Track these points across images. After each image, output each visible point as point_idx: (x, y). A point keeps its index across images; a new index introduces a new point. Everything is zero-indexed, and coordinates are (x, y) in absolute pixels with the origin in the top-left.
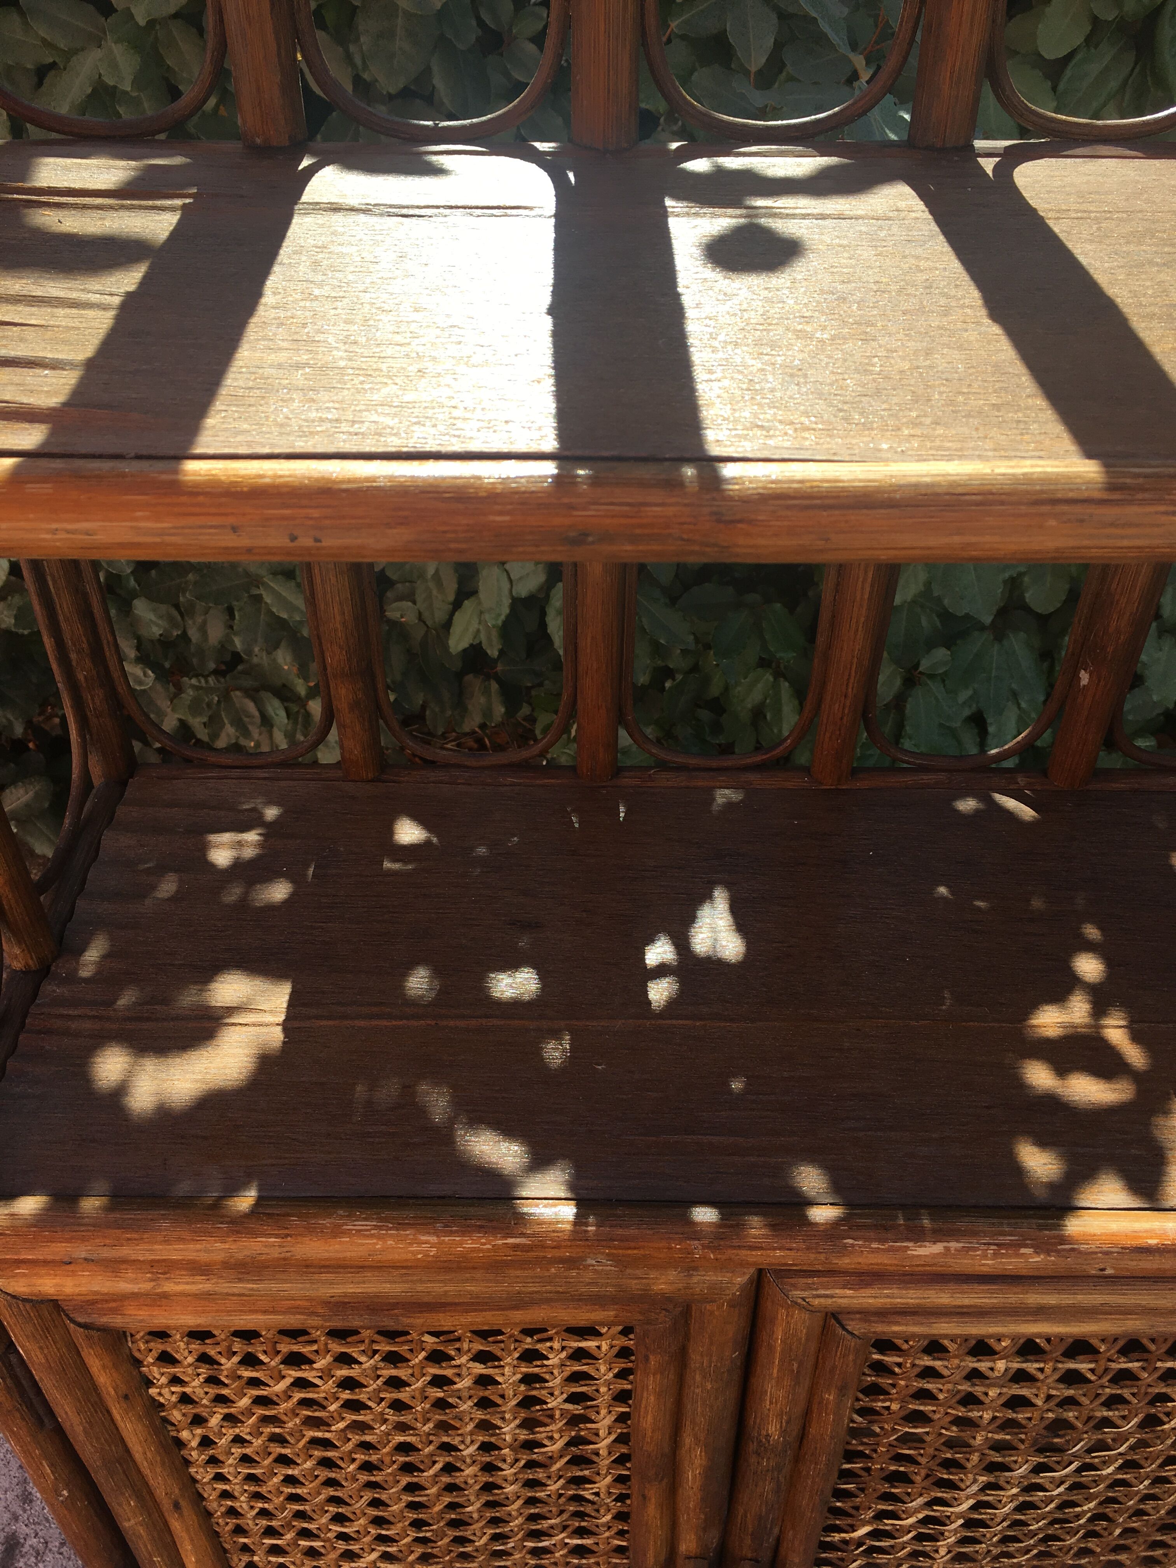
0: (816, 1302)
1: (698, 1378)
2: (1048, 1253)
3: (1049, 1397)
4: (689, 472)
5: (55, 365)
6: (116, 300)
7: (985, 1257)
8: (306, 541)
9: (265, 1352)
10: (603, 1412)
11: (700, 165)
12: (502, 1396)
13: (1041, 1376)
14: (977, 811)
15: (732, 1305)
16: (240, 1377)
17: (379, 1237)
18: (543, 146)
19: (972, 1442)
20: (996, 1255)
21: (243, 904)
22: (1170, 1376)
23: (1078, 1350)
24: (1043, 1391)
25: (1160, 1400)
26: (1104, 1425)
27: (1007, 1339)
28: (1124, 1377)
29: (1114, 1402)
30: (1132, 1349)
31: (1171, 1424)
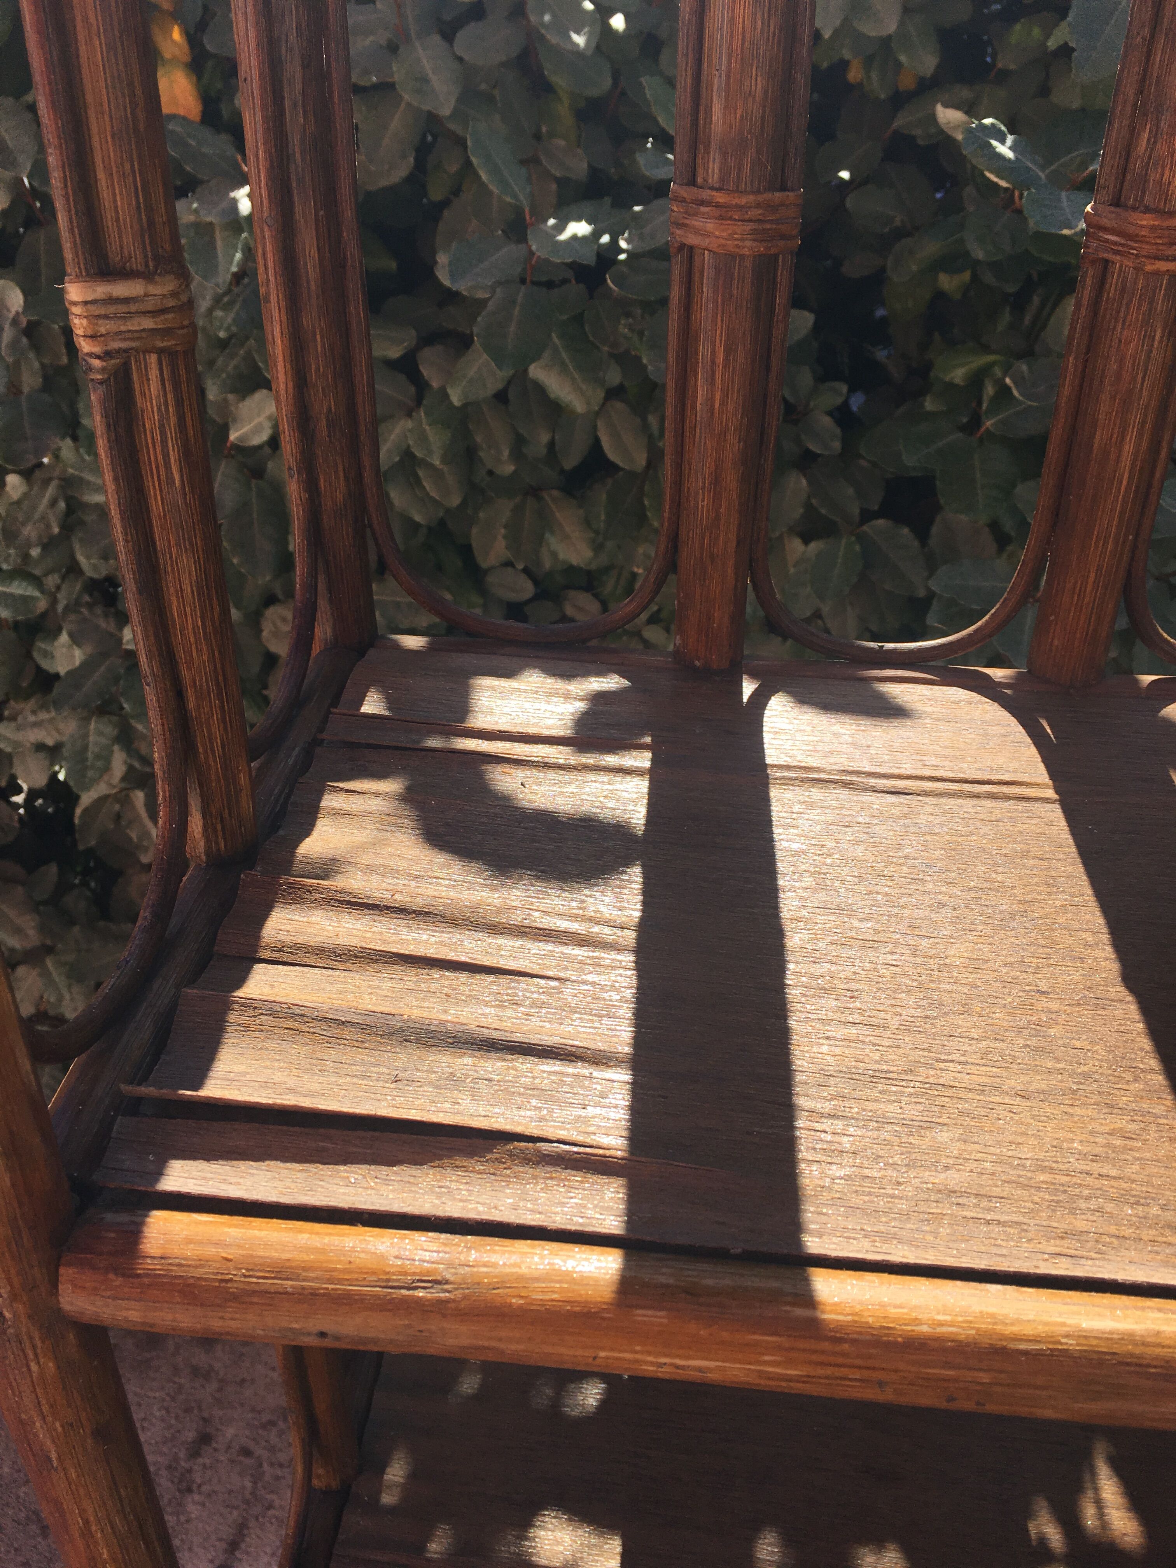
18: (998, 674)
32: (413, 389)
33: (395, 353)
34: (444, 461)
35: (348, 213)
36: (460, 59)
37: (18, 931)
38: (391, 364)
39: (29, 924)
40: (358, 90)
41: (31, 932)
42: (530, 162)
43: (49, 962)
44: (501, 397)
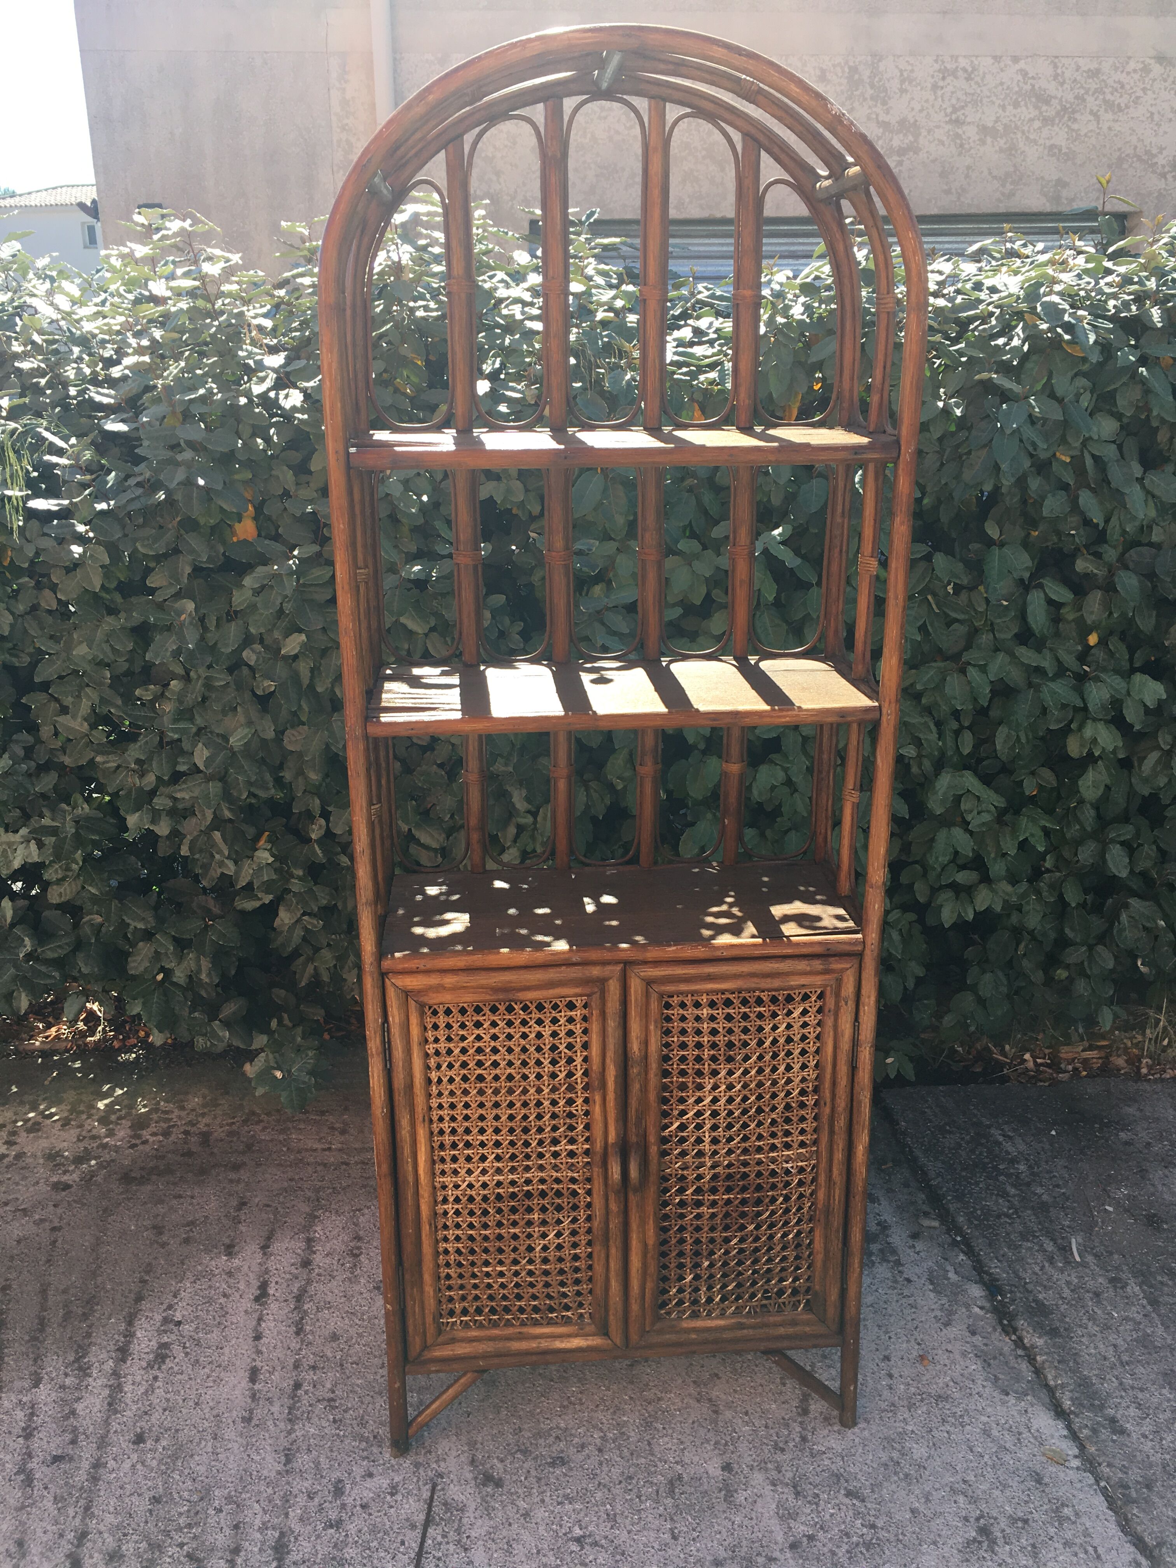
0: (641, 975)
1: (609, 1022)
2: (708, 948)
3: (724, 1028)
4: (590, 713)
6: (458, 693)
7: (688, 951)
9: (468, 1021)
10: (579, 1054)
11: (590, 665)
12: (544, 1044)
13: (718, 1017)
15: (617, 981)
16: (458, 1035)
18: (545, 663)
19: (703, 1056)
20: (691, 950)
21: (444, 901)
22: (760, 1016)
23: (728, 1003)
24: (721, 1025)
25: (760, 1029)
26: (745, 1044)
27: (704, 997)
28: (745, 1017)
29: (745, 1031)
30: (745, 1002)
31: (767, 1043)
37: (142, 919)
39: (149, 916)
41: (150, 919)
43: (158, 937)
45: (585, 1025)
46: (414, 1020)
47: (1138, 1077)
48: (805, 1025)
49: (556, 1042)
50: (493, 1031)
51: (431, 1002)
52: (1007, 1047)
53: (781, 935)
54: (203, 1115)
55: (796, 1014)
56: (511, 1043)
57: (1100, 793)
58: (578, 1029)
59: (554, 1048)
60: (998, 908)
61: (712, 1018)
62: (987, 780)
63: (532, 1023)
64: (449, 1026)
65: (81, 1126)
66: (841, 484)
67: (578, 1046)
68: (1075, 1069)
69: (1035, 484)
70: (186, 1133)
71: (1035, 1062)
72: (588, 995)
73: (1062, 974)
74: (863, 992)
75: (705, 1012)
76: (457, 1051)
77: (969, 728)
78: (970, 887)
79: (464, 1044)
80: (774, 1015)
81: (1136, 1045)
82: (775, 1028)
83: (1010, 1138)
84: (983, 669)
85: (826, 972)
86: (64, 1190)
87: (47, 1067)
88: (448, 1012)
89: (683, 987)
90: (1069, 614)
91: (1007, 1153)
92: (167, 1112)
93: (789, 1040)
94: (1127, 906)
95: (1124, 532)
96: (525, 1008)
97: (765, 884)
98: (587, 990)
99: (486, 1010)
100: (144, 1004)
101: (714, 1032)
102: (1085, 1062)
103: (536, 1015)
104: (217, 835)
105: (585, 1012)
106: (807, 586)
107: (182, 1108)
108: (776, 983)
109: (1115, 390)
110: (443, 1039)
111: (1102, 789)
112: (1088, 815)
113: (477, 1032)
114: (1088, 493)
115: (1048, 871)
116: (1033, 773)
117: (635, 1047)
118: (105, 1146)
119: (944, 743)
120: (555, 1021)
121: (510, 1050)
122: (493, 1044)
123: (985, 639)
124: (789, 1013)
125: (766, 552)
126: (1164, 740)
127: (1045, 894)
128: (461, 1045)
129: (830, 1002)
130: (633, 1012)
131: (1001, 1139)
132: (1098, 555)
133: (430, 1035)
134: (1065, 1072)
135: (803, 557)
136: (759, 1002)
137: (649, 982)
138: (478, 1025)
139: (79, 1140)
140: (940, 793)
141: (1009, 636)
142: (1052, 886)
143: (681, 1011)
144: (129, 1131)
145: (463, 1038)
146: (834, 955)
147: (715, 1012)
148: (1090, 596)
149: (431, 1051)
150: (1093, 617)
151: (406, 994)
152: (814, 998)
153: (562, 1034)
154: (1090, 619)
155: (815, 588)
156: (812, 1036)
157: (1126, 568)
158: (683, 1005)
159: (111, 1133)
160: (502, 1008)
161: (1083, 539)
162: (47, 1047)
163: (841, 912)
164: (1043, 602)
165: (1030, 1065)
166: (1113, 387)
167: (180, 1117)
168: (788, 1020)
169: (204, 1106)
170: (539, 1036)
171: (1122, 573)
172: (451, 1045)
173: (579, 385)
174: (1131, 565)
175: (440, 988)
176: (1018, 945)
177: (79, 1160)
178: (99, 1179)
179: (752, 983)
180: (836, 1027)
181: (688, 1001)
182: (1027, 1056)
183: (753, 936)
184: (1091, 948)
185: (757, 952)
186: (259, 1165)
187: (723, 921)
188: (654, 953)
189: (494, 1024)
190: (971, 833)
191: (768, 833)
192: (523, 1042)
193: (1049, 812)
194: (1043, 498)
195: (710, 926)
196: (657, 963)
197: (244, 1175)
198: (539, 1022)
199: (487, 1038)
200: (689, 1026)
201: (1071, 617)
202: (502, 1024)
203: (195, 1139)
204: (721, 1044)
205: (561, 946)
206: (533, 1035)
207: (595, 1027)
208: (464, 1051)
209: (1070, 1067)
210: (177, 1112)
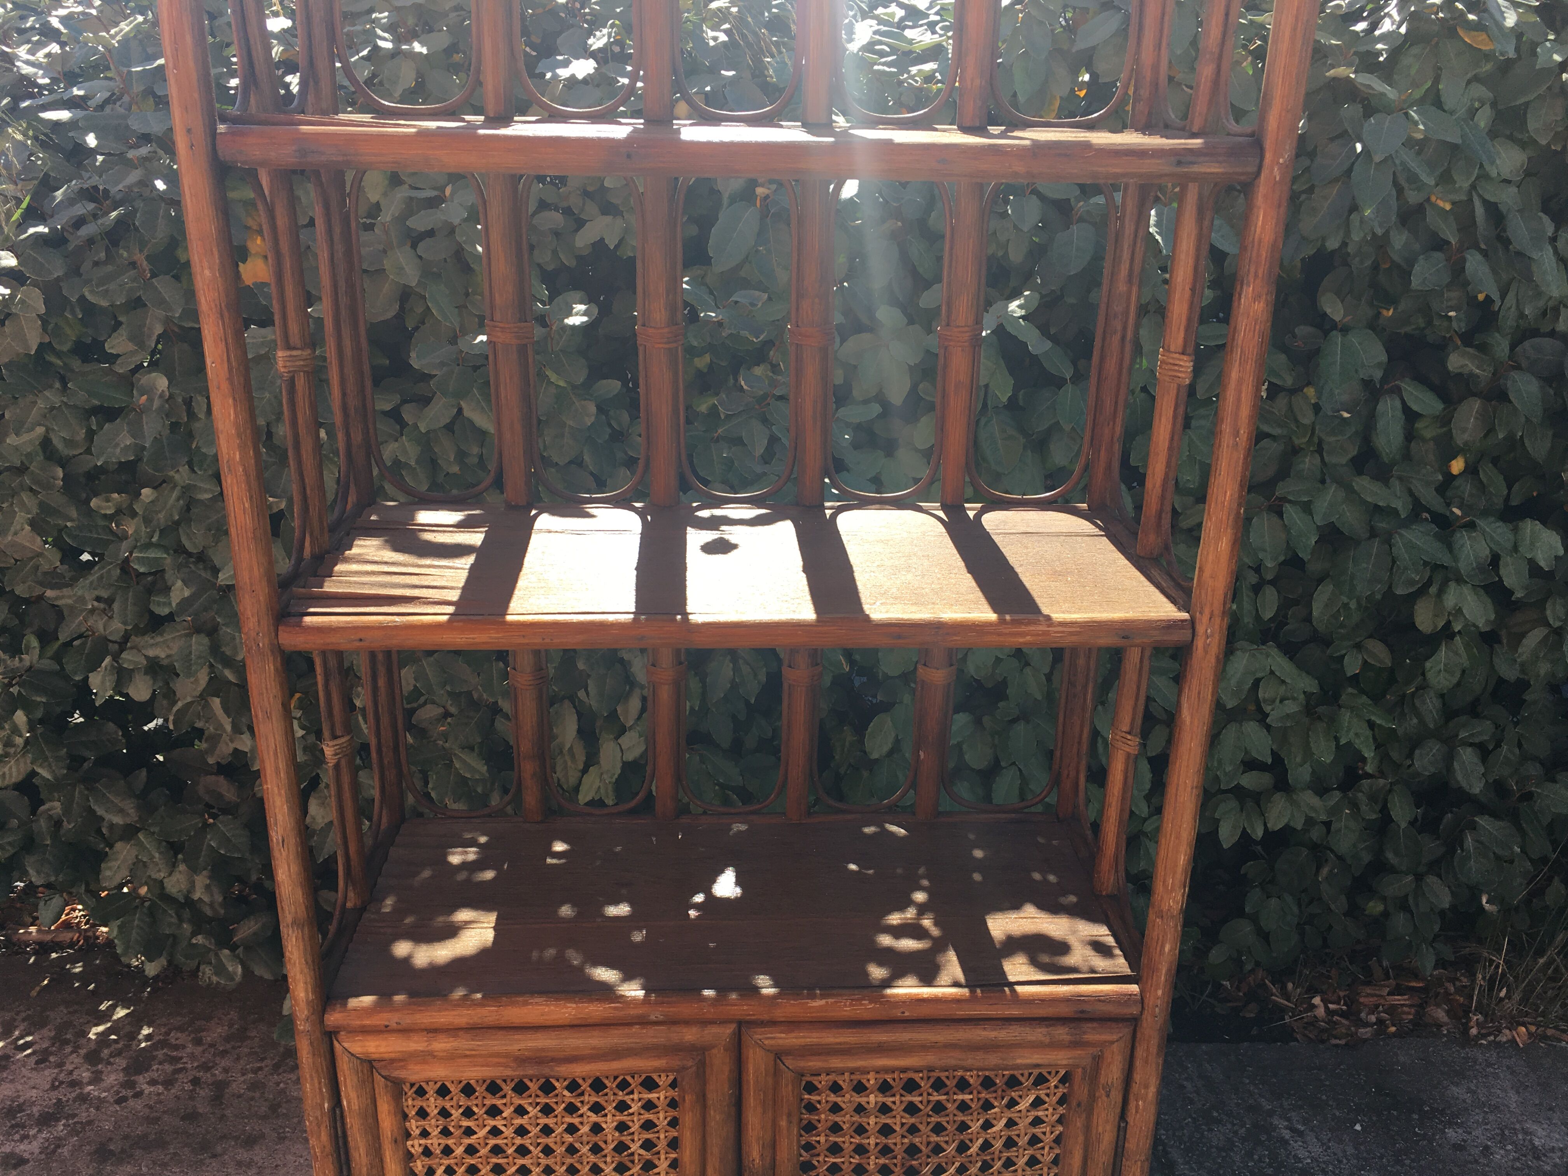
0: (766, 1042)
1: (712, 1113)
2: (876, 1003)
3: (903, 1124)
4: (679, 617)
5: (452, 588)
6: (468, 566)
7: (845, 1006)
8: (547, 641)
9: (477, 1105)
10: (663, 1157)
11: (705, 514)
12: (606, 1142)
13: (894, 1107)
14: (875, 833)
15: (725, 1050)
16: (461, 1127)
17: (547, 1005)
18: (637, 505)
19: (867, 1167)
20: (851, 1005)
21: (468, 881)
22: (964, 1107)
23: (911, 1086)
24: (898, 1120)
25: (963, 1127)
26: (938, 1149)
27: (871, 1076)
28: (939, 1108)
29: (938, 1129)
30: (938, 1085)
31: (974, 1149)
32: (398, 427)
33: (387, 407)
34: (417, 462)
35: (363, 332)
36: (420, 257)
37: (121, 811)
38: (385, 413)
39: (130, 807)
40: (365, 271)
41: (132, 811)
42: (461, 308)
43: (141, 836)
44: (449, 428)
45: (672, 1113)
46: (385, 1108)
47: (1466, 1040)
48: (1037, 1122)
49: (626, 1139)
50: (518, 1121)
51: (413, 1078)
52: (1290, 986)
53: (1002, 982)
54: (223, 1054)
55: (1024, 1105)
56: (550, 1141)
57: (1455, 680)
58: (661, 1119)
59: (621, 1148)
60: (1299, 825)
61: (884, 1109)
62: (1290, 650)
63: (584, 1109)
64: (444, 1113)
65: (60, 1065)
66: (1129, 228)
67: (662, 1145)
68: (1380, 1022)
69: (1399, 240)
70: (195, 1081)
71: (1326, 1008)
72: (677, 1071)
73: (1375, 907)
74: (1137, 1077)
75: (873, 1099)
76: (459, 1151)
77: (1272, 583)
78: (1260, 794)
79: (472, 1140)
80: (987, 1106)
81: (1460, 990)
82: (987, 1125)
83: (1301, 1134)
84: (1307, 508)
85: (1075, 1044)
86: (15, 1167)
87: (39, 970)
88: (443, 1091)
89: (836, 1063)
90: (1427, 430)
91: (1298, 1160)
92: (176, 1047)
93: (1010, 1143)
94: (1473, 827)
95: (1522, 315)
96: (573, 1086)
97: (979, 866)
98: (676, 1062)
99: (507, 1089)
100: (120, 927)
101: (886, 1130)
102: (1392, 1010)
103: (591, 1098)
104: (216, 703)
105: (672, 1093)
106: (1058, 383)
107: (198, 1042)
108: (993, 1059)
109: (1527, 104)
110: (435, 1132)
111: (1458, 675)
112: (1430, 706)
113: (492, 1123)
114: (1479, 257)
115: (1368, 776)
116: (1358, 647)
117: (755, 1153)
118: (83, 1098)
119: (1240, 607)
120: (622, 1107)
121: (548, 1151)
122: (518, 1141)
123: (1308, 463)
124: (1013, 1103)
125: (1000, 331)
126: (1554, 612)
127: (1364, 808)
128: (467, 1141)
129: (1081, 1091)
130: (751, 1100)
131: (1287, 1134)
132: (1483, 348)
133: (414, 1126)
134: (1367, 1024)
135: (1053, 339)
136: (963, 1085)
137: (779, 1055)
138: (494, 1112)
139: (53, 1088)
140: (1233, 682)
141: (1344, 460)
142: (1373, 798)
143: (833, 1098)
144: (121, 1077)
145: (469, 1132)
146: (1091, 1020)
147: (889, 1100)
148: (1464, 407)
149: (417, 1150)
150: (1466, 436)
151: (369, 1065)
152: (1053, 1082)
153: (635, 1127)
154: (1460, 438)
155: (1069, 387)
156: (1049, 1138)
157: (1518, 367)
158: (836, 1088)
159: (96, 1079)
160: (533, 1086)
161: (1463, 325)
162: (48, 938)
163: (1101, 932)
164: (1399, 413)
165: (1321, 1012)
166: (1522, 101)
167: (192, 1057)
168: (1008, 1114)
169: (227, 1039)
170: (597, 1129)
171: (1515, 375)
172: (450, 1142)
173: (731, 73)
174: (1524, 364)
175: (426, 1057)
176: (1318, 868)
177: (46, 1120)
178: (65, 1151)
179: (952, 1058)
180: (1088, 1128)
181: (844, 1081)
182: (1317, 1000)
183: (956, 984)
184: (1419, 878)
185: (961, 1013)
186: (282, 1139)
187: (908, 944)
188: (791, 1008)
189: (521, 1111)
190: (1268, 728)
191: (986, 720)
192: (569, 1139)
193: (1377, 698)
194: (1411, 262)
195: (887, 957)
196: (793, 1024)
197: (259, 1154)
198: (597, 1108)
199: (508, 1132)
200: (846, 1120)
201: (1428, 434)
202: (533, 1111)
203: (204, 1093)
204: (899, 1150)
205: (634, 991)
206: (585, 1129)
207: (688, 1119)
208: (471, 1150)
209: (1373, 1018)
210: (190, 1048)
